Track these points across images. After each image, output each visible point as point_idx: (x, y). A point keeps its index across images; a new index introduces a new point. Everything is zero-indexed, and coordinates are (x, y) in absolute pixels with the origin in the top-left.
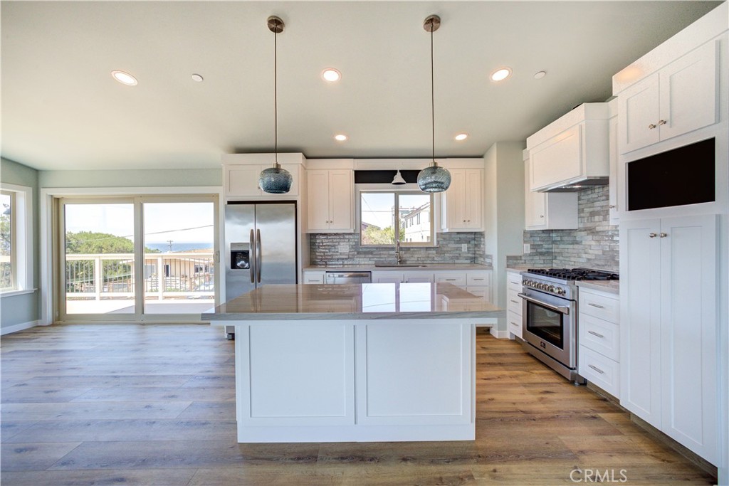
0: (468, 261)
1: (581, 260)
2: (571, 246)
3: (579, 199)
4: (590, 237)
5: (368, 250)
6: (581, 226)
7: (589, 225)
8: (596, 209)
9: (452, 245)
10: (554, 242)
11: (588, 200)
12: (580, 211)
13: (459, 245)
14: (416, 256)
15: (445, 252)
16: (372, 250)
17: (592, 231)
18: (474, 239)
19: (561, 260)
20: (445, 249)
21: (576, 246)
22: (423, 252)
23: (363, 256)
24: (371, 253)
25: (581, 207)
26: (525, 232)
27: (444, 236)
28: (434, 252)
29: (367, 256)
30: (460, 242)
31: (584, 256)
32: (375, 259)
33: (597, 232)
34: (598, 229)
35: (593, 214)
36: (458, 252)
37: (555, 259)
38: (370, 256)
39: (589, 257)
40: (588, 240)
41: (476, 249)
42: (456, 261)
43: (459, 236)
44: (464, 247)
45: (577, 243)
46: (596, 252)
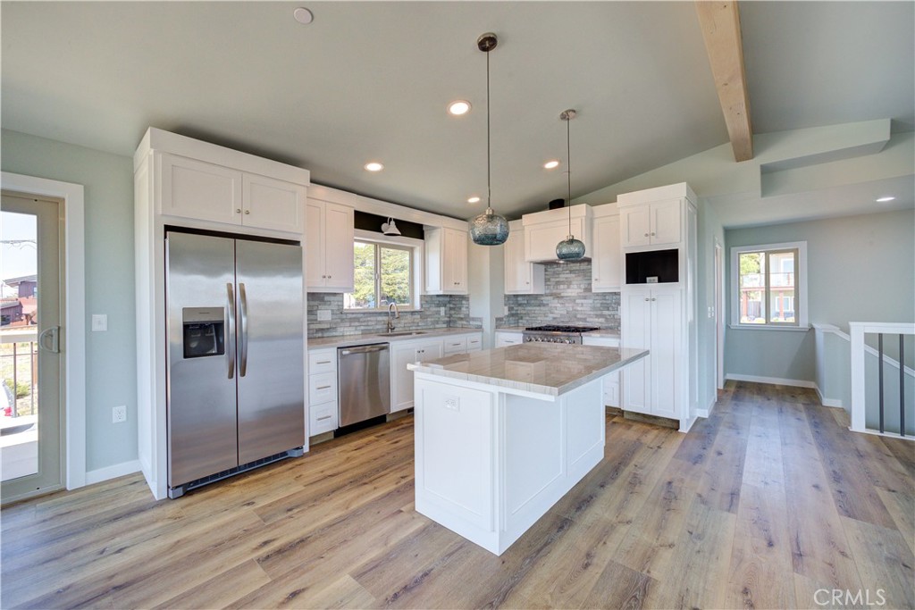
0: (445, 326)
1: (548, 319)
2: (538, 308)
3: (546, 271)
4: (556, 301)
5: (354, 316)
6: (548, 292)
7: (554, 291)
8: (561, 280)
9: (434, 309)
10: (520, 305)
11: (554, 272)
12: (547, 280)
13: (438, 309)
14: (403, 321)
15: (428, 316)
16: (359, 316)
17: (557, 296)
18: (449, 302)
19: (527, 321)
20: (428, 313)
21: (542, 308)
22: (409, 316)
23: (348, 324)
24: (358, 320)
25: (547, 277)
26: (505, 296)
27: (427, 299)
28: (419, 316)
29: (353, 324)
30: (439, 305)
31: (551, 315)
32: (362, 328)
33: (562, 297)
34: (562, 295)
35: (558, 283)
36: (437, 316)
37: (522, 318)
38: (357, 324)
39: (555, 316)
40: (555, 303)
41: (453, 312)
42: (437, 326)
43: (438, 299)
44: (442, 309)
45: (544, 305)
46: (562, 312)
